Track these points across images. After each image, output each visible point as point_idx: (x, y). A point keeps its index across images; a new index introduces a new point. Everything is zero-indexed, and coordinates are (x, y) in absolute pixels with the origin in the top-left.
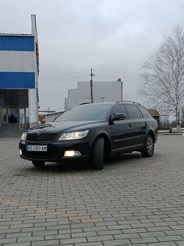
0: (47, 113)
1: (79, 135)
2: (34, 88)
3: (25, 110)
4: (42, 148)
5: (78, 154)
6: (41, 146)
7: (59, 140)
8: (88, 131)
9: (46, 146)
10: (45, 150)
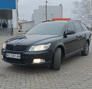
0: (23, 22)
1: (44, 47)
2: (15, 9)
3: (11, 21)
4: (17, 56)
5: (43, 61)
6: (16, 55)
7: (29, 51)
8: (50, 44)
9: (19, 55)
10: (19, 58)
